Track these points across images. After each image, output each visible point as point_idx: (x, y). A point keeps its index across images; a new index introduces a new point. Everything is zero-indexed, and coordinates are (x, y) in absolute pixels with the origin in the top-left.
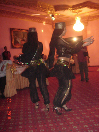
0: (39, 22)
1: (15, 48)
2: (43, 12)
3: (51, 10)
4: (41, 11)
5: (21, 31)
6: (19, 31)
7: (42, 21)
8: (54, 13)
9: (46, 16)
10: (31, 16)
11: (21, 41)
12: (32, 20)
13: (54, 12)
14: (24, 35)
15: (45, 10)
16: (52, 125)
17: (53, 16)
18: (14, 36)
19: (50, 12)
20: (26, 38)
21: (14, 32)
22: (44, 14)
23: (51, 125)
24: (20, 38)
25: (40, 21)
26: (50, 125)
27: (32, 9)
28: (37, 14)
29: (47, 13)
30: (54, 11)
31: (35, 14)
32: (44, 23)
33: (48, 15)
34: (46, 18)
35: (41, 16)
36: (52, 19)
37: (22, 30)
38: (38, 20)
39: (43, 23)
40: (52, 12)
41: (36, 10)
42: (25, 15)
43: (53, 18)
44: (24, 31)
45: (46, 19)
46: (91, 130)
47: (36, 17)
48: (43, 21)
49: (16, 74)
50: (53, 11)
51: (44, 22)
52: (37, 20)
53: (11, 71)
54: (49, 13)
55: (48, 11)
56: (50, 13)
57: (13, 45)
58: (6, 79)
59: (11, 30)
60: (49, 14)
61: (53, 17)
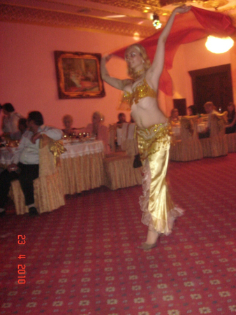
0: (122, 34)
1: (67, 97)
2: (133, 8)
3: (151, 4)
4: (128, 6)
5: (81, 57)
6: (77, 57)
7: (131, 32)
8: (158, 10)
9: (140, 19)
10: (104, 20)
11: (82, 80)
12: (107, 29)
13: (159, 8)
14: (87, 66)
15: (137, 3)
16: (136, 277)
17: (156, 17)
18: (64, 69)
19: (148, 8)
20: (92, 73)
21: (64, 60)
22: (135, 14)
23: (133, 276)
24: (78, 74)
25: (127, 31)
26: (131, 278)
27: (104, 3)
28: (118, 14)
29: (141, 10)
30: (159, 5)
31: (113, 14)
32: (136, 36)
33: (145, 17)
34: (140, 23)
35: (128, 18)
36: (155, 25)
37: (83, 54)
38: (120, 30)
39: (132, 35)
40: (153, 9)
41: (115, 5)
42: (90, 18)
43: (156, 23)
44: (87, 56)
45: (140, 26)
46: (227, 292)
47: (117, 22)
48: (134, 32)
49: (65, 160)
50: (156, 6)
51: (136, 34)
52: (118, 30)
53: (53, 152)
54: (146, 11)
55: (144, 6)
56: (150, 11)
57: (63, 90)
58: (40, 170)
59: (58, 55)
60: (146, 14)
61: (156, 21)
